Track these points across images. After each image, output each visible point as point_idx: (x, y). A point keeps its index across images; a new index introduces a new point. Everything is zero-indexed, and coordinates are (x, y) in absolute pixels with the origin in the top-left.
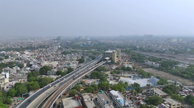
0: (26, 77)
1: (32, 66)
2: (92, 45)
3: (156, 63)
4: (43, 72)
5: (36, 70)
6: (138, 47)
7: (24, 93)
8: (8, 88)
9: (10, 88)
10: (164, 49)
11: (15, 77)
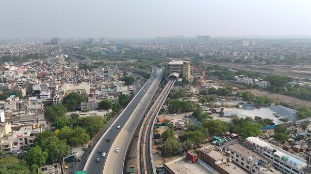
0: (41, 117)
1: (40, 94)
2: (123, 52)
3: (260, 81)
4: (73, 104)
5: (55, 102)
6: (201, 55)
7: (66, 153)
8: (16, 144)
9: (21, 144)
10: (246, 57)
11: (18, 118)
